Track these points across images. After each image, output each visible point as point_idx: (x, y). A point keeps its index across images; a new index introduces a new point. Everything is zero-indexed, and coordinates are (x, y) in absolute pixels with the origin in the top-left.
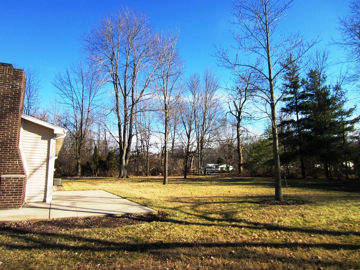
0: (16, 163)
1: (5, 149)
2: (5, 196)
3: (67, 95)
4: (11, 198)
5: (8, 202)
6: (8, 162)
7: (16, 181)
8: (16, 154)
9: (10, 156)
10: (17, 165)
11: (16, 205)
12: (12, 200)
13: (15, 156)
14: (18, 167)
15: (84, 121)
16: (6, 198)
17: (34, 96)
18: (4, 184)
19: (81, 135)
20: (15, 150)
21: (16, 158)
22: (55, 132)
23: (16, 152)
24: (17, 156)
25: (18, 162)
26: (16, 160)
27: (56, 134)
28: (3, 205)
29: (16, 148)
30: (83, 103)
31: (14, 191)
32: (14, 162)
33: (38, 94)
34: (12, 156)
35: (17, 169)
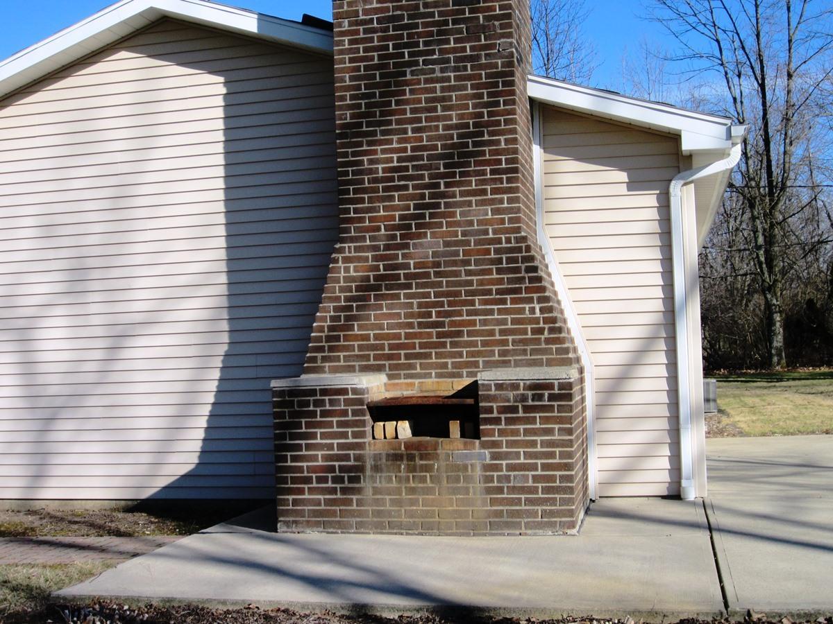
0: (532, 310)
1: (479, 252)
2: (504, 472)
3: (692, 20)
4: (530, 483)
5: (519, 502)
6: (500, 311)
7: (540, 397)
8: (529, 270)
9: (500, 281)
10: (537, 321)
11: (552, 514)
12: (535, 490)
13: (521, 280)
14: (541, 331)
15: (775, 121)
16: (508, 478)
17: (565, 51)
18: (495, 415)
19: (770, 182)
20: (519, 250)
21: (528, 290)
22: (687, 145)
23: (525, 259)
24: (531, 280)
25: (537, 307)
26: (530, 300)
27: (689, 157)
28: (499, 514)
29: (524, 239)
30: (763, 40)
31: (539, 449)
32: (522, 311)
33: (579, 41)
34: (510, 281)
35: (538, 341)
